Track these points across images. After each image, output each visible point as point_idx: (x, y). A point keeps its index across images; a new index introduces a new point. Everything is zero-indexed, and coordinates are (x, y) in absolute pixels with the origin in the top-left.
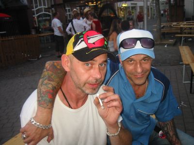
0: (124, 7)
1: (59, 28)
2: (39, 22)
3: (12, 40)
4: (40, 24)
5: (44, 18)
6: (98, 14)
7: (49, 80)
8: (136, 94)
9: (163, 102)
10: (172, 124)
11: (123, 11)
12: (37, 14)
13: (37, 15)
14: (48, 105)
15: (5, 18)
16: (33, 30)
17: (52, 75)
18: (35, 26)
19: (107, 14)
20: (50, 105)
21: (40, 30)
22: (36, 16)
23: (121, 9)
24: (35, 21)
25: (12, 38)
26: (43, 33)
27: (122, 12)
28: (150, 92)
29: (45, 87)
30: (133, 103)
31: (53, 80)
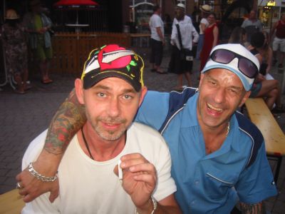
0: (269, 6)
1: (158, 29)
2: (137, 15)
3: (93, 37)
4: (138, 18)
5: (145, 11)
6: (224, 14)
7: (67, 115)
8: (207, 148)
9: (249, 168)
10: (260, 207)
11: (267, 13)
12: (135, 3)
13: (137, 5)
14: (55, 150)
15: (90, 6)
16: (126, 26)
17: (72, 108)
18: (131, 20)
19: (238, 15)
20: (57, 150)
21: (137, 27)
22: (133, 7)
23: (265, 10)
24: (132, 14)
25: (95, 35)
26: (139, 32)
27: (264, 15)
28: (229, 147)
29: (59, 123)
30: (199, 161)
31: (71, 116)
